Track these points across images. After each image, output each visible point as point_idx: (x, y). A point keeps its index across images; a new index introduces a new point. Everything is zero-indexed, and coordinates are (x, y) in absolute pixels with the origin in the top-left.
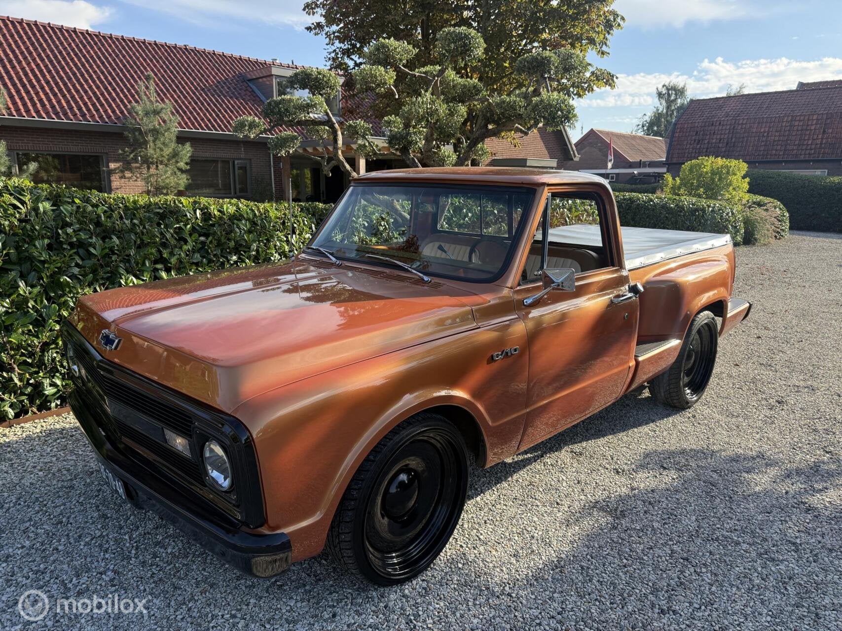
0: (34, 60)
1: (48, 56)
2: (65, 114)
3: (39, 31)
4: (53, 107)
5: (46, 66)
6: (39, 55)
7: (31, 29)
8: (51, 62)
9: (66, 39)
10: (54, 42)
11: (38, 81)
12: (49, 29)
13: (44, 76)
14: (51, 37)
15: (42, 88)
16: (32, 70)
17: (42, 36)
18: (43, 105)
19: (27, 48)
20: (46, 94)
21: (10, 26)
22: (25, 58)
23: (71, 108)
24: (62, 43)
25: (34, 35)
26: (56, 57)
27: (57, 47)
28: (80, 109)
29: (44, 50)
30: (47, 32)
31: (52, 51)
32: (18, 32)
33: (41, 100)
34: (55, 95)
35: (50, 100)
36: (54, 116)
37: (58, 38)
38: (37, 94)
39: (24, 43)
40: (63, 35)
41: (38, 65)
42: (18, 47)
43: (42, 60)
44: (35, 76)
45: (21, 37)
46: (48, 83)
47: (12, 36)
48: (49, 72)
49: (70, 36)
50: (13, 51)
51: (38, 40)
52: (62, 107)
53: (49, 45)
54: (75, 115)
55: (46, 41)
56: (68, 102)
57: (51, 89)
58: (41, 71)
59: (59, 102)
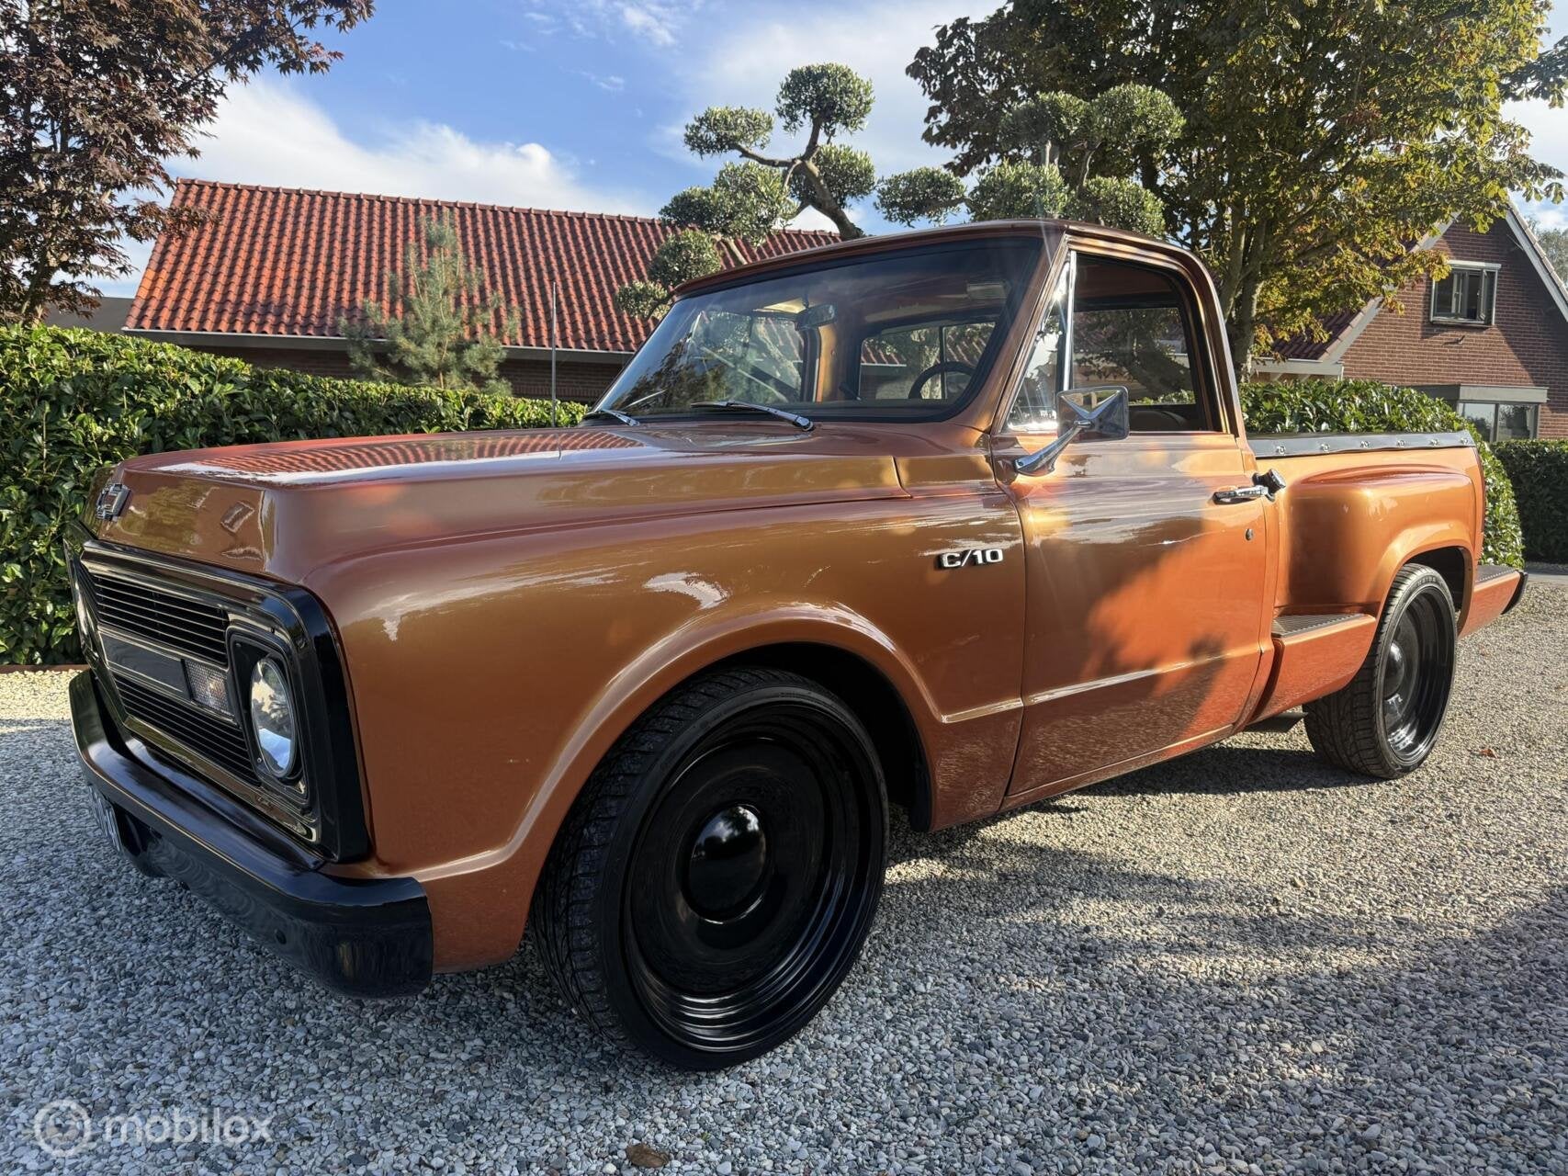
0: (583, 268)
1: (603, 262)
2: (602, 342)
3: (603, 227)
4: (588, 331)
5: (597, 276)
6: (592, 261)
7: (593, 226)
8: (605, 269)
9: (636, 236)
10: (618, 241)
11: (579, 297)
12: (617, 223)
13: (589, 289)
14: (616, 234)
15: (582, 306)
16: (576, 283)
17: (605, 234)
18: (575, 330)
19: (579, 253)
20: (584, 315)
21: (566, 225)
22: (572, 266)
23: (612, 333)
24: (628, 243)
25: (594, 233)
26: (614, 262)
27: (620, 247)
28: (624, 334)
29: (601, 254)
30: (613, 227)
31: (611, 254)
32: (573, 232)
33: (574, 323)
34: (596, 315)
35: (586, 323)
36: (584, 345)
37: (626, 236)
38: (572, 314)
39: (577, 245)
40: (634, 229)
41: (585, 275)
42: (568, 252)
43: (594, 267)
44: (577, 289)
45: (575, 238)
46: (591, 298)
47: (564, 237)
48: (599, 283)
49: (644, 230)
50: (559, 258)
51: (597, 240)
52: (600, 332)
53: (609, 247)
54: (614, 342)
55: (607, 240)
56: (611, 325)
57: (594, 307)
58: (587, 282)
59: (598, 325)
